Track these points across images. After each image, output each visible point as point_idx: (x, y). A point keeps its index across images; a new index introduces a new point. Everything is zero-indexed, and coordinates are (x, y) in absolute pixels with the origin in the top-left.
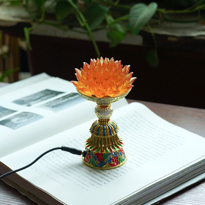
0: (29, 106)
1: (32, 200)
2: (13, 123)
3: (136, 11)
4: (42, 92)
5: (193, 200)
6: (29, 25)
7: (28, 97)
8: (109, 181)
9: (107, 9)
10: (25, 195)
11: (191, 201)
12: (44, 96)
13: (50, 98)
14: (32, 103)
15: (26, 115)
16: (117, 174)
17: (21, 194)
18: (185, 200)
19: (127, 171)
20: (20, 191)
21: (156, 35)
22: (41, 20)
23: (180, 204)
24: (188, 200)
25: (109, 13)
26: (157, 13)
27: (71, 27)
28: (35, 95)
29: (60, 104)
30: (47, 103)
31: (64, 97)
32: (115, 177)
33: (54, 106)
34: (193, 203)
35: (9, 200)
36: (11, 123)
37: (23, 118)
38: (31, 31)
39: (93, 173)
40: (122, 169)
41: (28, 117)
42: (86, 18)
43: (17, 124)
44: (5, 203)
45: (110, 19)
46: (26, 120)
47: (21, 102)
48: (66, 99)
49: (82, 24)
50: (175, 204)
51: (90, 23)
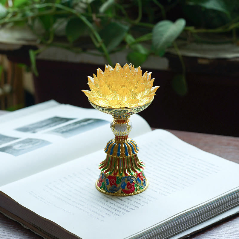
0: (34, 132)
1: (36, 233)
2: (15, 150)
3: (160, 29)
4: (49, 119)
5: (231, 234)
6: (35, 48)
7: (33, 124)
8: (129, 212)
9: (127, 28)
10: (28, 228)
11: (228, 234)
12: (52, 123)
13: (59, 124)
14: (37, 130)
15: (31, 142)
16: (139, 204)
17: (24, 227)
18: (221, 234)
19: (150, 200)
20: (22, 225)
21: (184, 57)
22: (50, 42)
23: (215, 237)
24: (224, 234)
25: (129, 32)
26: (185, 31)
27: (84, 50)
28: (42, 122)
29: (71, 130)
30: (56, 129)
31: (76, 123)
32: (136, 207)
33: (64, 132)
34: (230, 237)
35: (9, 234)
36: (13, 149)
37: (27, 144)
38: (37, 54)
39: (110, 203)
40: (145, 198)
41: (33, 143)
42: (102, 38)
43: (20, 150)
44: (5, 237)
45: (129, 38)
46: (31, 146)
47: (25, 129)
48: (78, 125)
49: (98, 45)
50: (208, 238)
51: (107, 43)
